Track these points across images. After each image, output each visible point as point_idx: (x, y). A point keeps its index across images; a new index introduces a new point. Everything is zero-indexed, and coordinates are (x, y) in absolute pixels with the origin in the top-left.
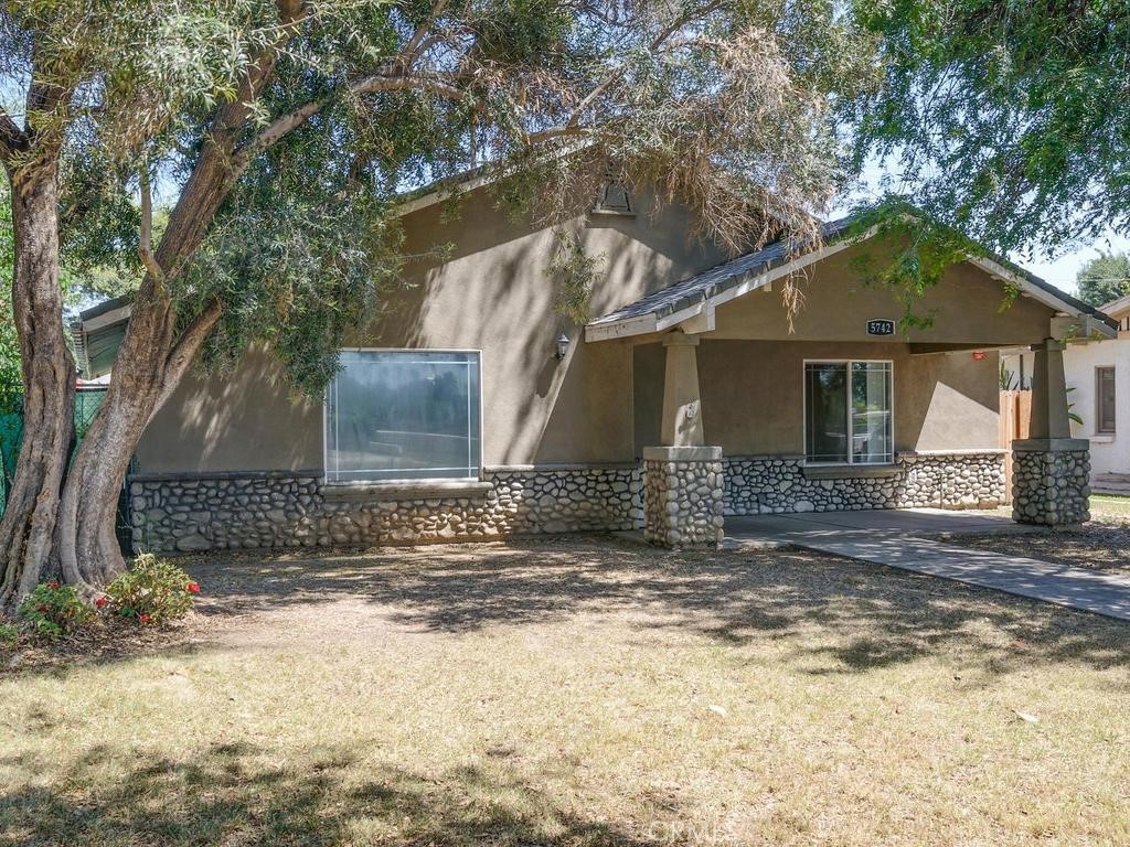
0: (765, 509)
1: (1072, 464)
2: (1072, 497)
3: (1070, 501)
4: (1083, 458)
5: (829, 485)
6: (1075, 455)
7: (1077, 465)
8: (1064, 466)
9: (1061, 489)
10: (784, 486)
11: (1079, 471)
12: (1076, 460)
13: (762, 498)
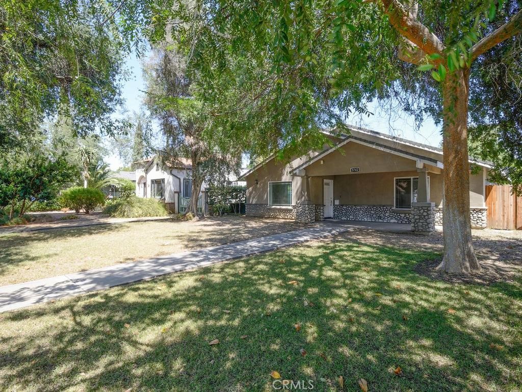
0: (380, 220)
1: (422, 211)
2: (422, 223)
3: (421, 224)
4: (427, 209)
5: (403, 215)
6: (423, 208)
7: (424, 211)
8: (418, 212)
9: (417, 219)
10: (387, 215)
11: (425, 214)
12: (424, 210)
13: (380, 217)
